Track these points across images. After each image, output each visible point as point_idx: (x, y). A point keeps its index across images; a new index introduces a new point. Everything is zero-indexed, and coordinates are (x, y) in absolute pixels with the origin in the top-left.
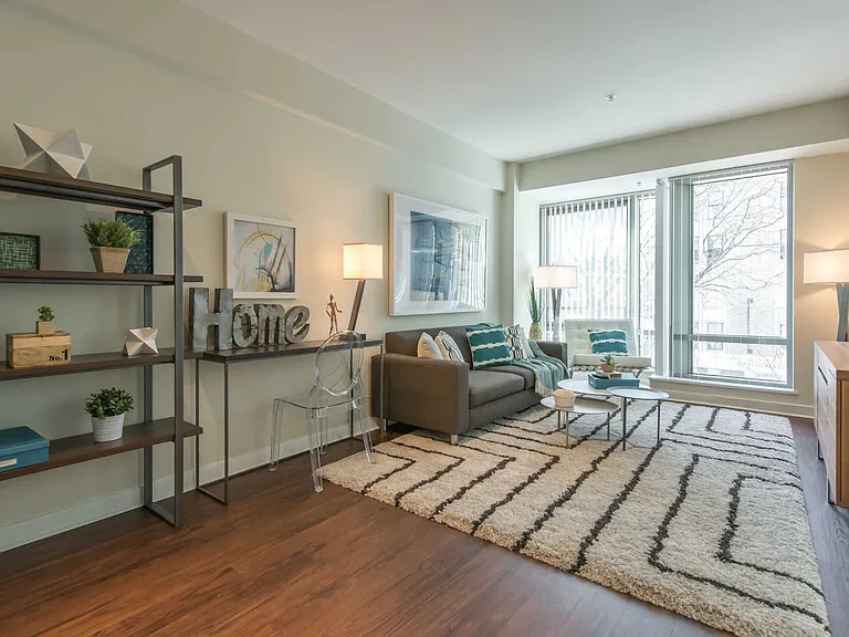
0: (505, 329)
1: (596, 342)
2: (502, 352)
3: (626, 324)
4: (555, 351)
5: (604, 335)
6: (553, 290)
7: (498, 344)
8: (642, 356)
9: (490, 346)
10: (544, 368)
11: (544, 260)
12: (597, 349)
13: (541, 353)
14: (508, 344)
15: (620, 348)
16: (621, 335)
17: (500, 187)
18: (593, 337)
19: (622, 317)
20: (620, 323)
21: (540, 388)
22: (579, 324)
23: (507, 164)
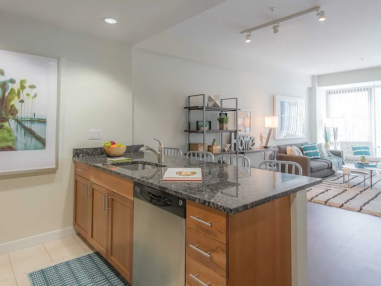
0: (316, 145)
1: (355, 151)
2: (316, 154)
3: (370, 143)
4: (338, 154)
5: (359, 148)
6: (334, 128)
7: (315, 151)
8: (378, 157)
9: (311, 151)
10: (335, 160)
11: (328, 116)
12: (356, 154)
13: (331, 155)
14: (318, 150)
15: (367, 153)
16: (367, 148)
17: (310, 86)
18: (354, 149)
19: (367, 140)
20: (366, 143)
21: (334, 168)
22: (347, 143)
23: (313, 76)
